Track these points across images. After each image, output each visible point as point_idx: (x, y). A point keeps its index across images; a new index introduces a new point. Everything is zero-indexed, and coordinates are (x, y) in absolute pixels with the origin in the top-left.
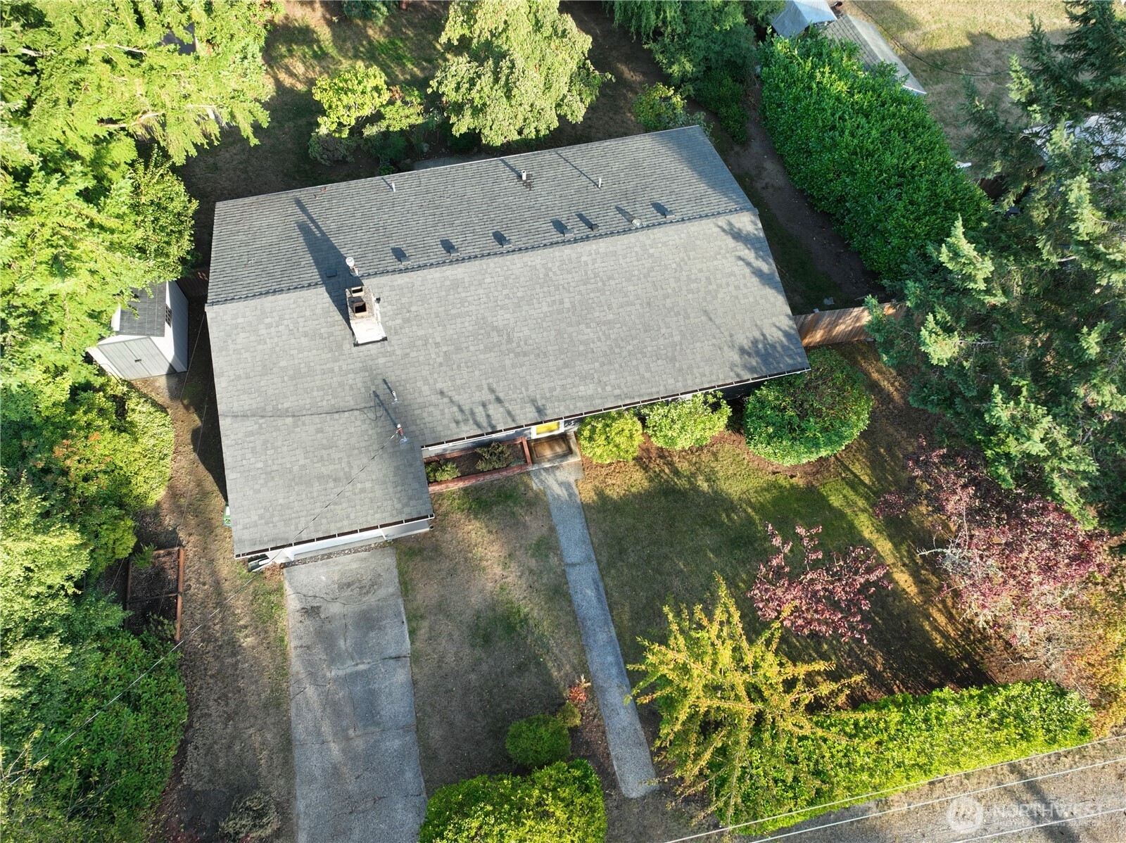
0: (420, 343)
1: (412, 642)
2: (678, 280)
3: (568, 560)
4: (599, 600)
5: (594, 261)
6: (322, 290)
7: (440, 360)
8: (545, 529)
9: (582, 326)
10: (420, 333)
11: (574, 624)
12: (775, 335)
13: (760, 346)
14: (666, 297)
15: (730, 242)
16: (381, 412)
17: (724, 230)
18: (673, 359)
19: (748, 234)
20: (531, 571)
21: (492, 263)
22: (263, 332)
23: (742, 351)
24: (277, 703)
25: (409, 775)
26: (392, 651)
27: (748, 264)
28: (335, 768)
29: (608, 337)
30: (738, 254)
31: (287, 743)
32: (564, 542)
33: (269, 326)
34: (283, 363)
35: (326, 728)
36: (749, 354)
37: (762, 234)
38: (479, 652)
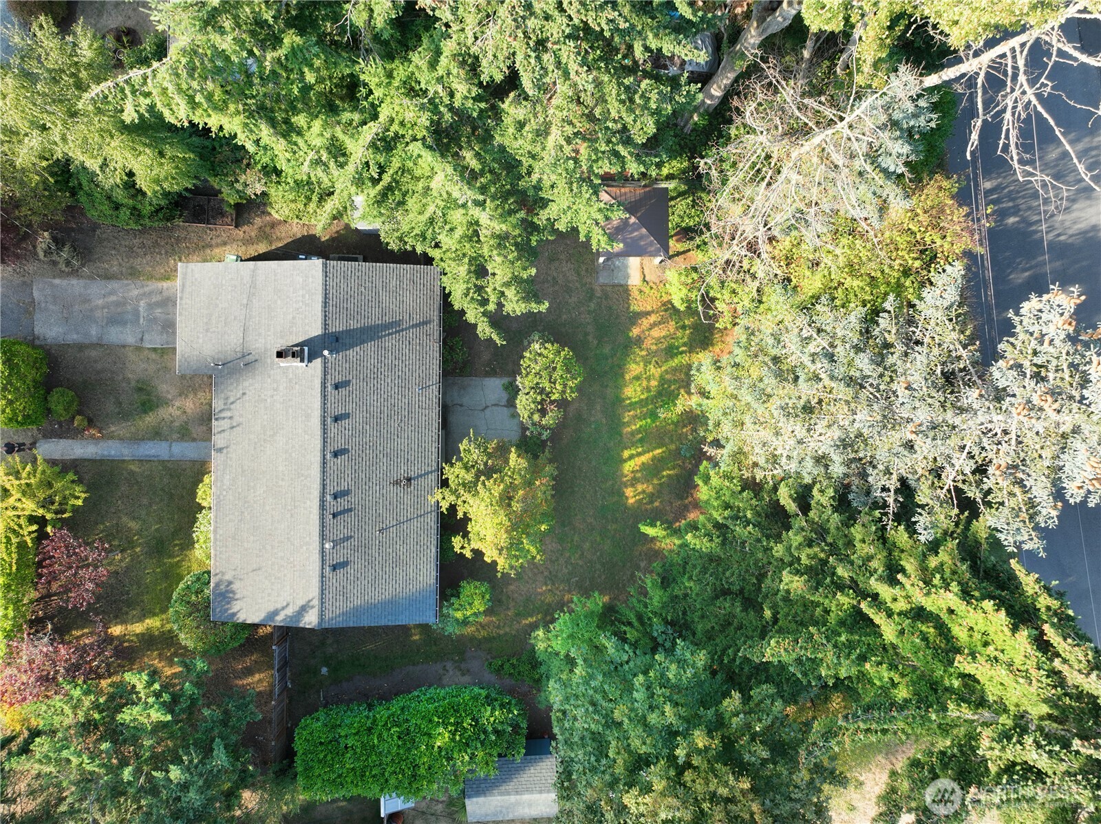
0: (275, 385)
1: (149, 349)
2: (282, 558)
3: (174, 444)
4: (147, 456)
5: (305, 509)
6: (319, 332)
7: (263, 396)
8: (195, 436)
9: (265, 488)
10: (281, 388)
11: (137, 439)
12: (236, 607)
13: (231, 595)
14: (273, 547)
15: (300, 603)
16: (239, 355)
17: (309, 601)
18: (234, 538)
19: (303, 616)
20: (172, 422)
21: (317, 443)
22: (301, 293)
23: (230, 583)
24: (134, 274)
25: (75, 336)
26: (147, 337)
27: (283, 608)
28: (89, 300)
29: (255, 502)
30: (291, 606)
31: (108, 277)
32: (185, 444)
33: (303, 296)
34: (279, 302)
35: (113, 298)
36: (228, 586)
37: (301, 625)
38: (133, 384)
